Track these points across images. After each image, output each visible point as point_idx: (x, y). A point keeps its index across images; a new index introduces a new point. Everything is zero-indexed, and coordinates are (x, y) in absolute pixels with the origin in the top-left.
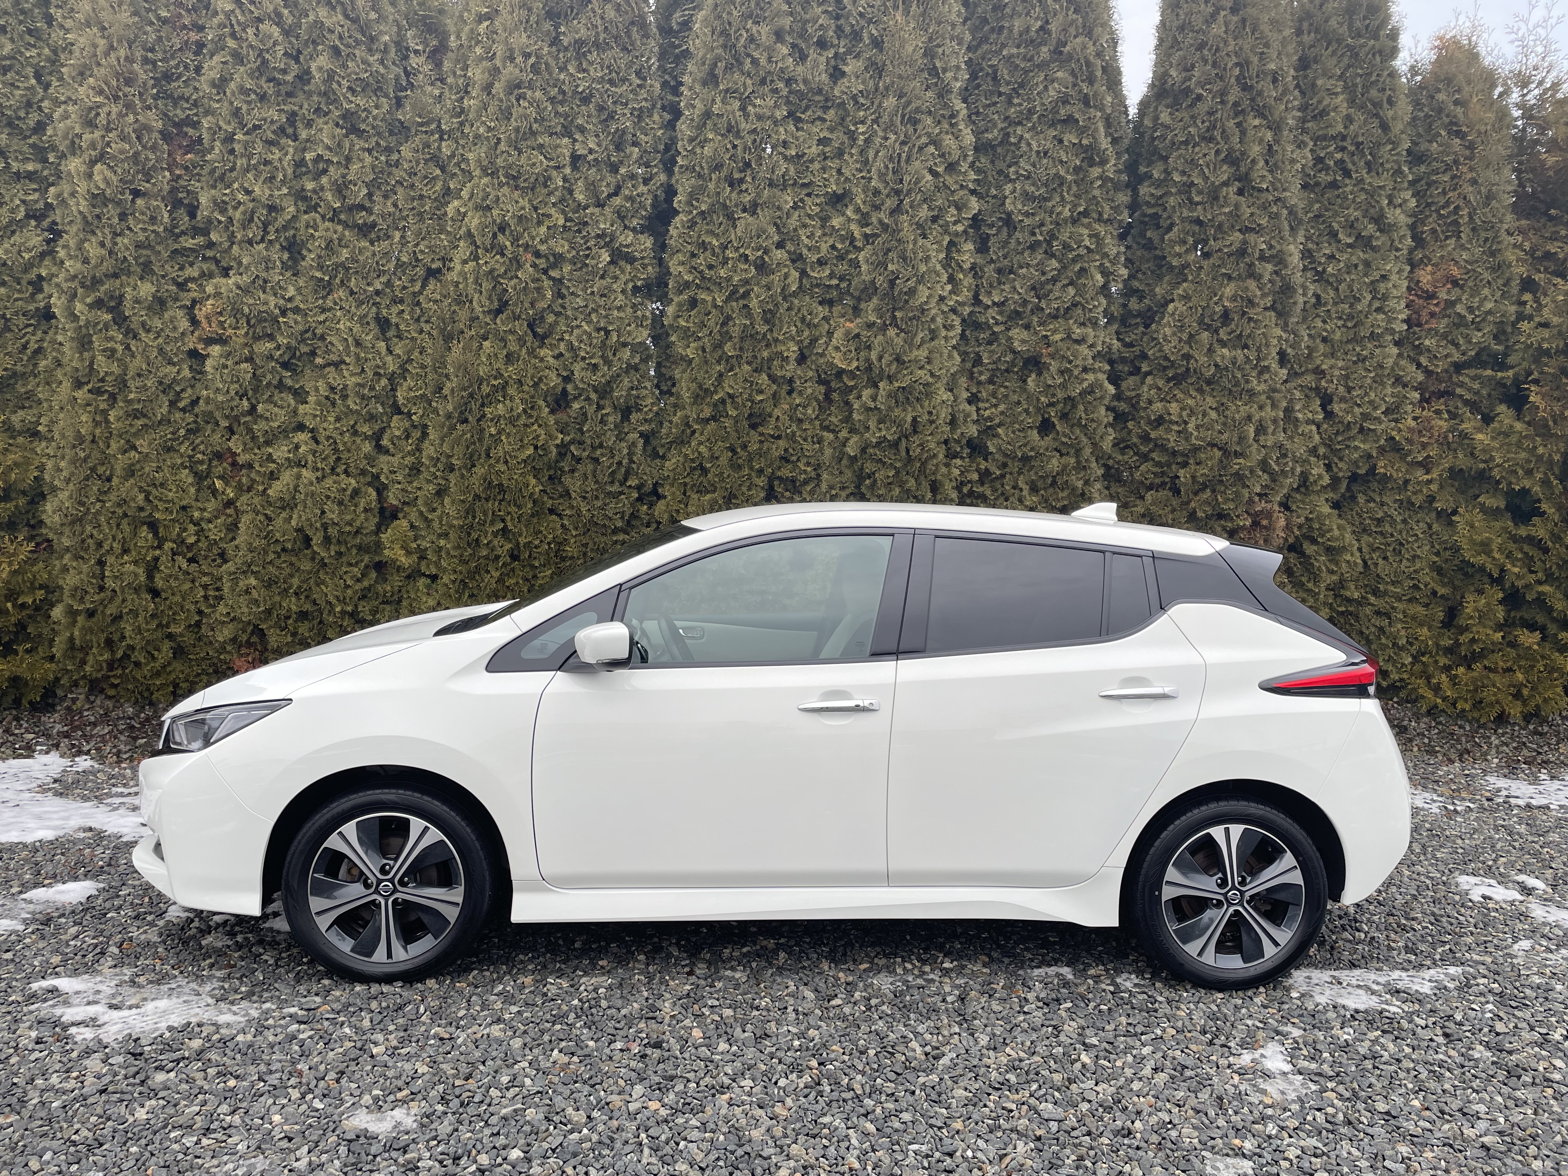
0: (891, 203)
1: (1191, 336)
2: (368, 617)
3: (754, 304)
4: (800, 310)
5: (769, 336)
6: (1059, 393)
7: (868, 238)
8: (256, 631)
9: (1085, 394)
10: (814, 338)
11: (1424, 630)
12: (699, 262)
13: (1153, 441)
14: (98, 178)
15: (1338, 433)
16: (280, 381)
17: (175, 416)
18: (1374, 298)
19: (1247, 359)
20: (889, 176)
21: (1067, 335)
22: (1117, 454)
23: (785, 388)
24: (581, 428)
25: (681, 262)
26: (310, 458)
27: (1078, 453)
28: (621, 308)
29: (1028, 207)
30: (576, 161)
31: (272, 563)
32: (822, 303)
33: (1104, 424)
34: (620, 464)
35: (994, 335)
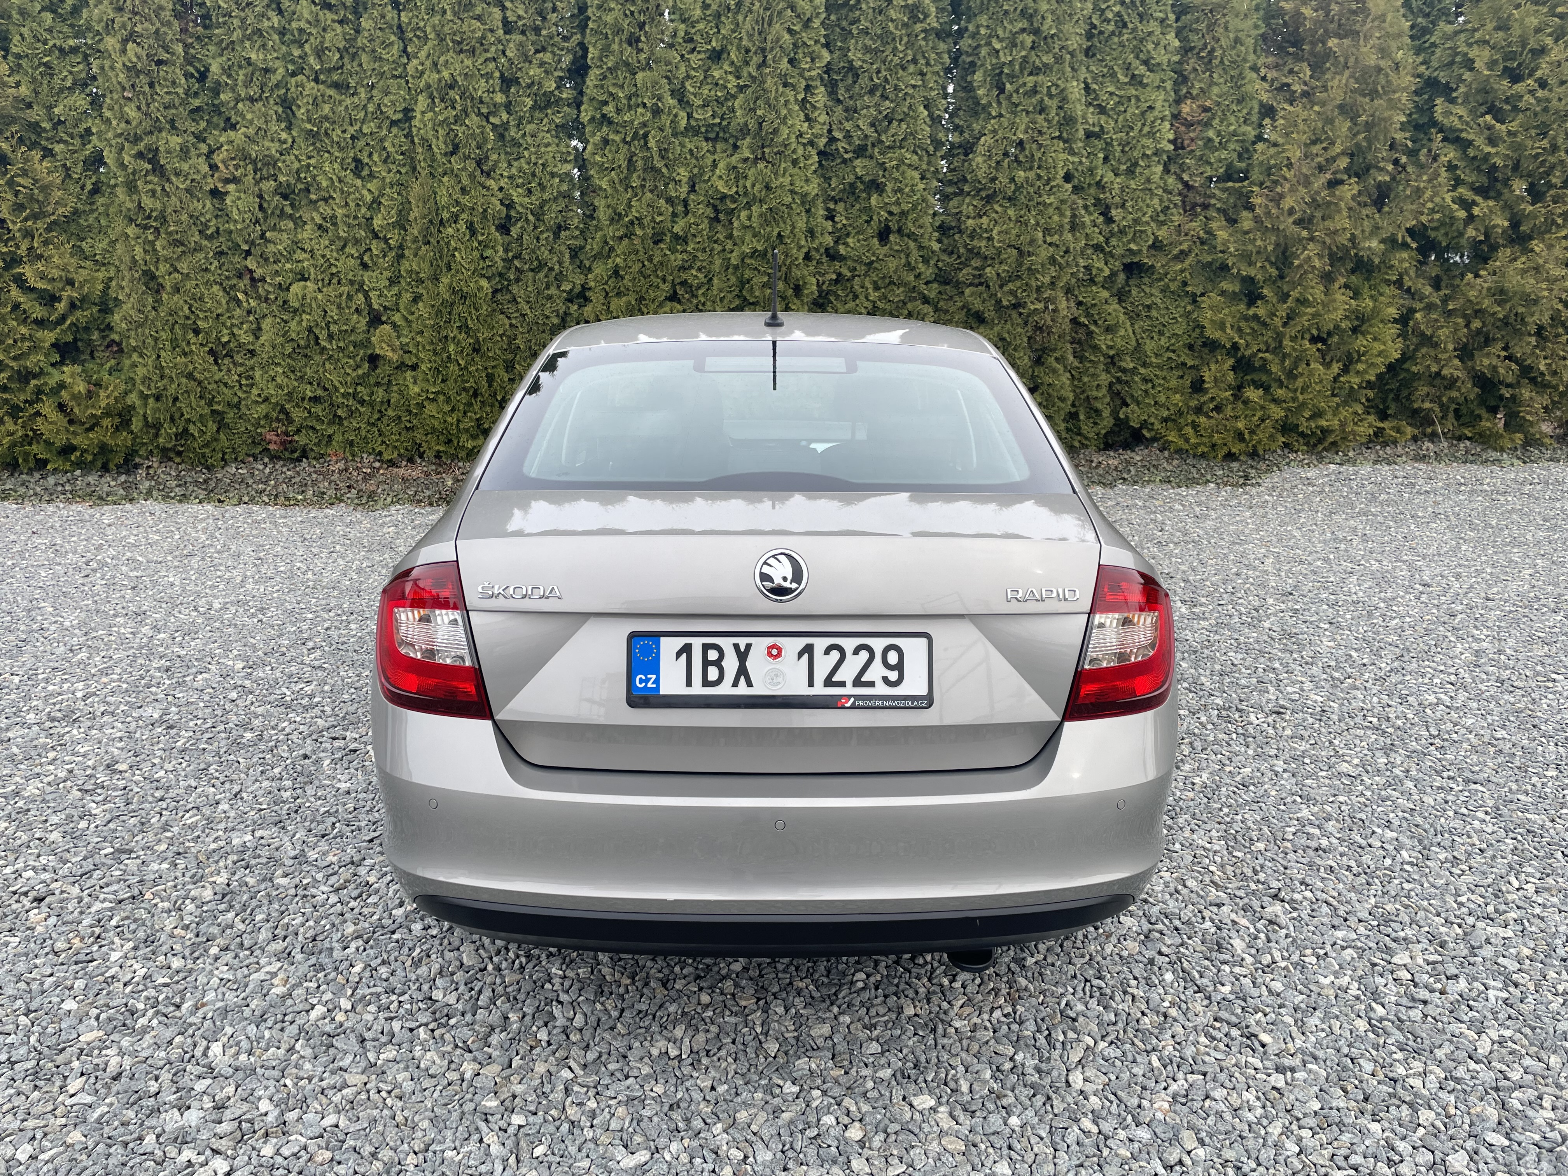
0: (756, 59)
1: (998, 163)
2: (367, 398)
3: (652, 143)
4: (689, 146)
5: (664, 170)
6: (895, 209)
7: (741, 89)
8: (283, 410)
9: (914, 208)
10: (701, 168)
11: (1178, 396)
12: (609, 110)
13: (970, 251)
14: (130, 53)
15: (1112, 234)
16: (282, 210)
17: (205, 243)
18: (1144, 125)
19: (1039, 177)
20: (756, 37)
21: (902, 161)
22: (945, 257)
23: (680, 208)
24: (521, 245)
25: (596, 109)
26: (312, 270)
27: (908, 256)
28: (548, 145)
29: (867, 57)
30: (508, 27)
31: (289, 356)
32: (707, 139)
33: (930, 230)
34: (551, 269)
35: (845, 161)
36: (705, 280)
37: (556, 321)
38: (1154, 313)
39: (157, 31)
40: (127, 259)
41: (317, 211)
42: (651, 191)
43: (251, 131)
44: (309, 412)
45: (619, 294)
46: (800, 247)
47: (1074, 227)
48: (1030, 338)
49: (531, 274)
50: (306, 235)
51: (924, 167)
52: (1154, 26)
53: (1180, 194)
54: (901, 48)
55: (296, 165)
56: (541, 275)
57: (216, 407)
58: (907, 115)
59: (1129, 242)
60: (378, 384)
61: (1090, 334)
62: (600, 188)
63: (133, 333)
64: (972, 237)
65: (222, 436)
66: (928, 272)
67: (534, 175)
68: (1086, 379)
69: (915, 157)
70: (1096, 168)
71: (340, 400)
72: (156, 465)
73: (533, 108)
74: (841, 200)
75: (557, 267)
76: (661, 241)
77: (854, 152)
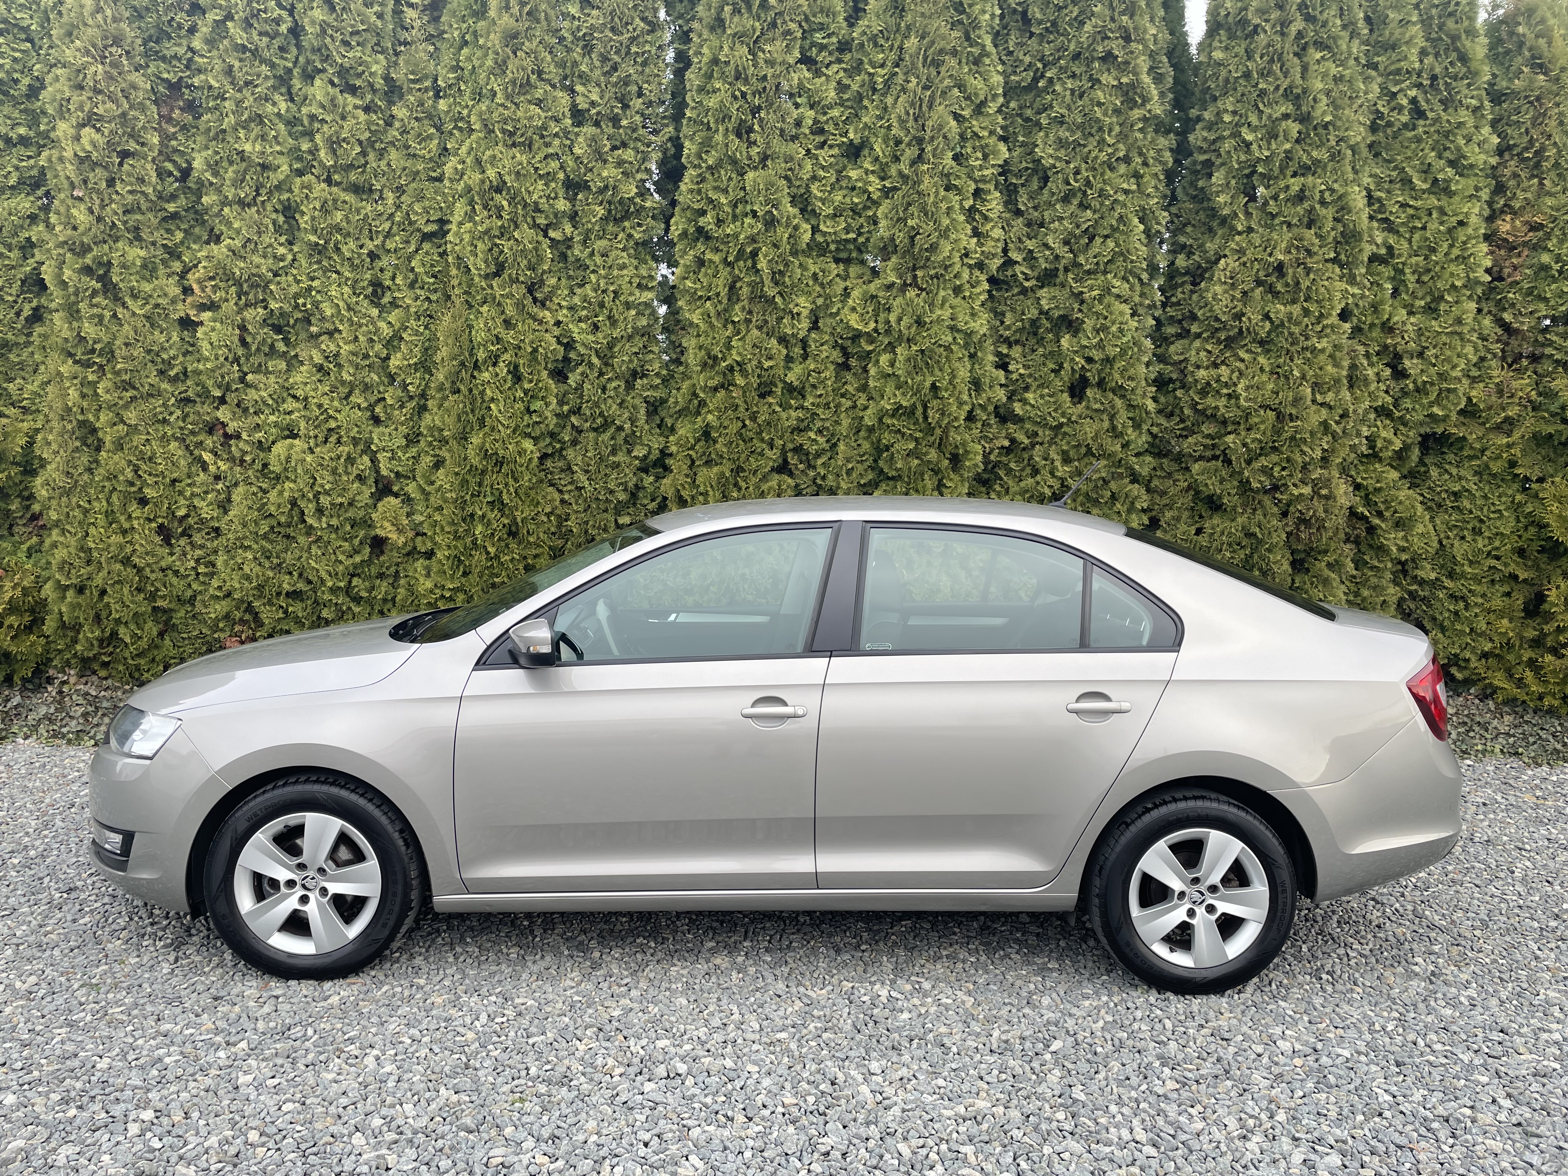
0: (911, 152)
1: (1245, 293)
2: (364, 594)
3: (762, 264)
4: (813, 269)
5: (778, 299)
6: (1096, 355)
7: (887, 193)
8: (249, 609)
9: (1123, 352)
10: (828, 297)
11: (1505, 622)
12: (708, 221)
13: (1202, 412)
14: (85, 141)
15: (1405, 393)
16: (272, 346)
17: (165, 386)
18: (1451, 246)
19: (1306, 312)
20: (911, 123)
21: (1107, 290)
22: (1162, 420)
23: (797, 351)
24: (581, 396)
25: (690, 221)
26: (303, 424)
27: (1112, 418)
28: (623, 267)
29: (1062, 153)
30: (578, 116)
31: (265, 537)
32: (837, 261)
33: (1143, 383)
34: (620, 429)
35: (1024, 291)
36: (827, 446)
37: (622, 496)
38: (1466, 504)
39: (124, 115)
40: (58, 405)
41: (317, 346)
42: (760, 328)
43: (238, 243)
44: (286, 612)
45: (708, 463)
46: (961, 404)
47: (1353, 381)
48: (1289, 534)
49: (592, 435)
50: (299, 378)
51: (1137, 299)
52: (1464, 116)
53: (1498, 341)
54: (1110, 140)
55: (294, 289)
56: (606, 436)
57: (160, 603)
58: (1114, 230)
59: (1431, 404)
60: (381, 576)
61: (1371, 530)
62: (691, 324)
63: (54, 503)
64: (1204, 392)
65: (167, 642)
66: (1141, 441)
67: (602, 305)
68: (1366, 593)
69: (1127, 286)
70: (1382, 302)
71: (327, 597)
72: (73, 680)
73: (605, 219)
74: (1017, 342)
75: (627, 426)
76: (770, 393)
77: (1038, 279)
